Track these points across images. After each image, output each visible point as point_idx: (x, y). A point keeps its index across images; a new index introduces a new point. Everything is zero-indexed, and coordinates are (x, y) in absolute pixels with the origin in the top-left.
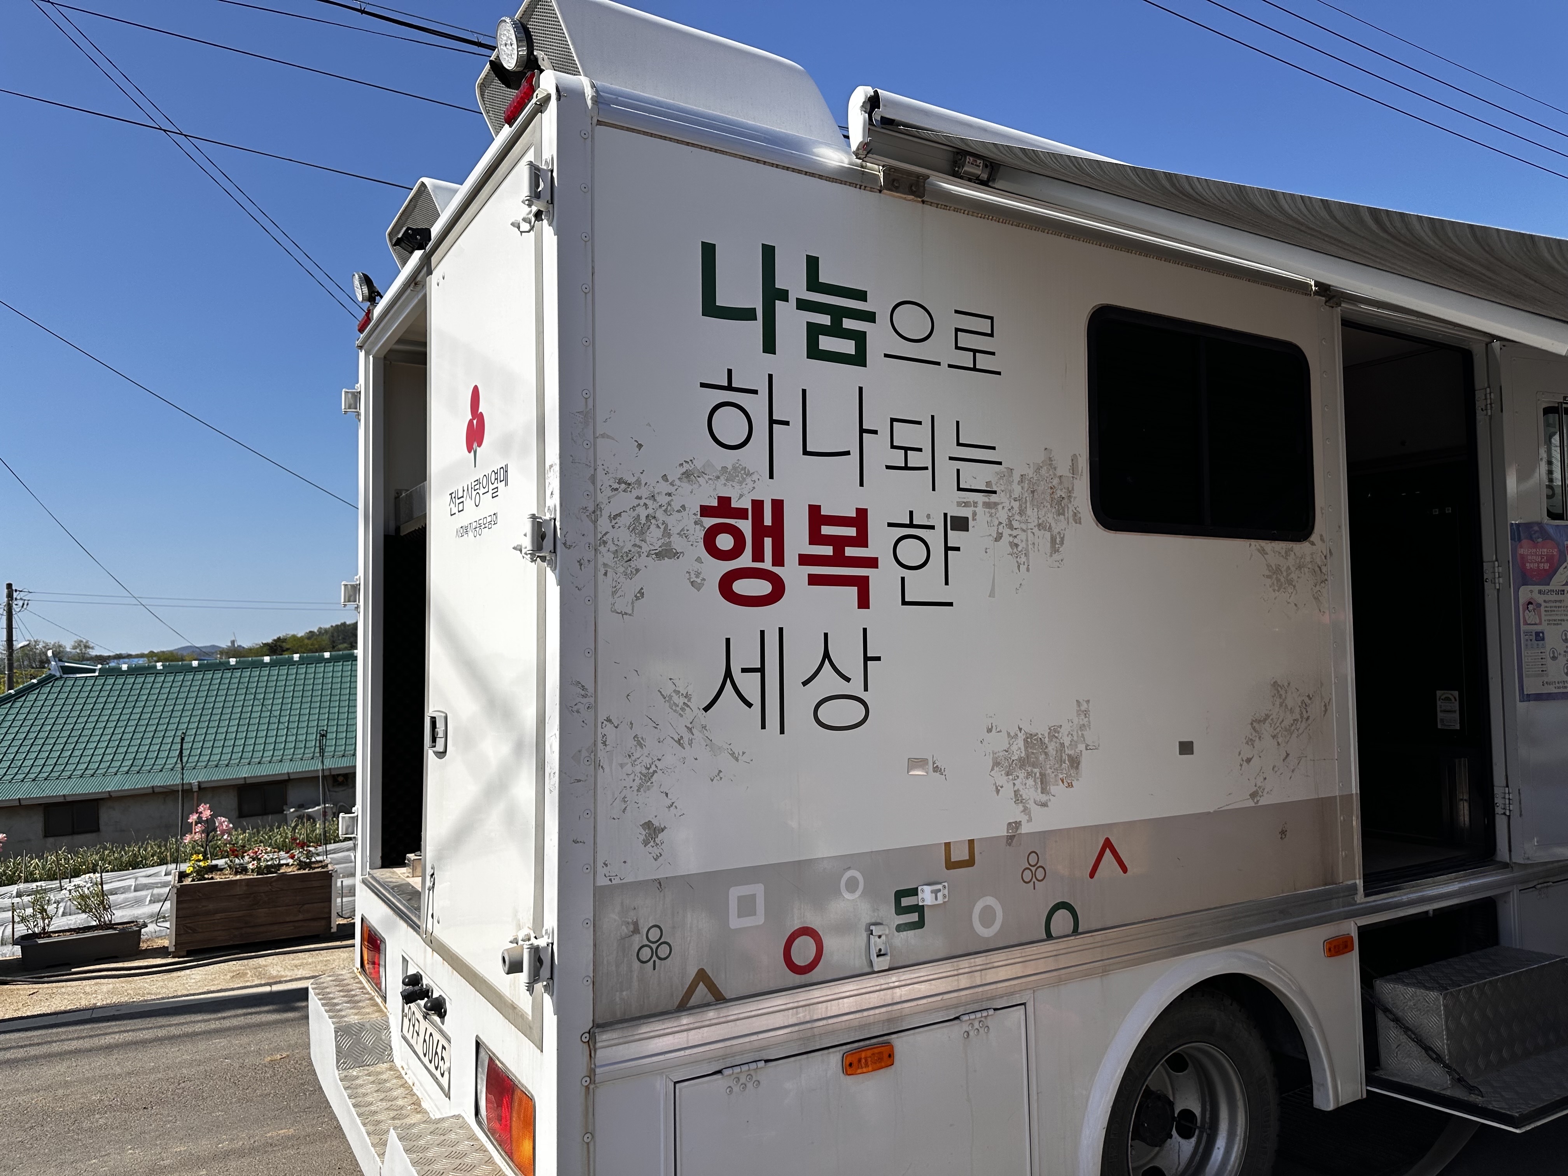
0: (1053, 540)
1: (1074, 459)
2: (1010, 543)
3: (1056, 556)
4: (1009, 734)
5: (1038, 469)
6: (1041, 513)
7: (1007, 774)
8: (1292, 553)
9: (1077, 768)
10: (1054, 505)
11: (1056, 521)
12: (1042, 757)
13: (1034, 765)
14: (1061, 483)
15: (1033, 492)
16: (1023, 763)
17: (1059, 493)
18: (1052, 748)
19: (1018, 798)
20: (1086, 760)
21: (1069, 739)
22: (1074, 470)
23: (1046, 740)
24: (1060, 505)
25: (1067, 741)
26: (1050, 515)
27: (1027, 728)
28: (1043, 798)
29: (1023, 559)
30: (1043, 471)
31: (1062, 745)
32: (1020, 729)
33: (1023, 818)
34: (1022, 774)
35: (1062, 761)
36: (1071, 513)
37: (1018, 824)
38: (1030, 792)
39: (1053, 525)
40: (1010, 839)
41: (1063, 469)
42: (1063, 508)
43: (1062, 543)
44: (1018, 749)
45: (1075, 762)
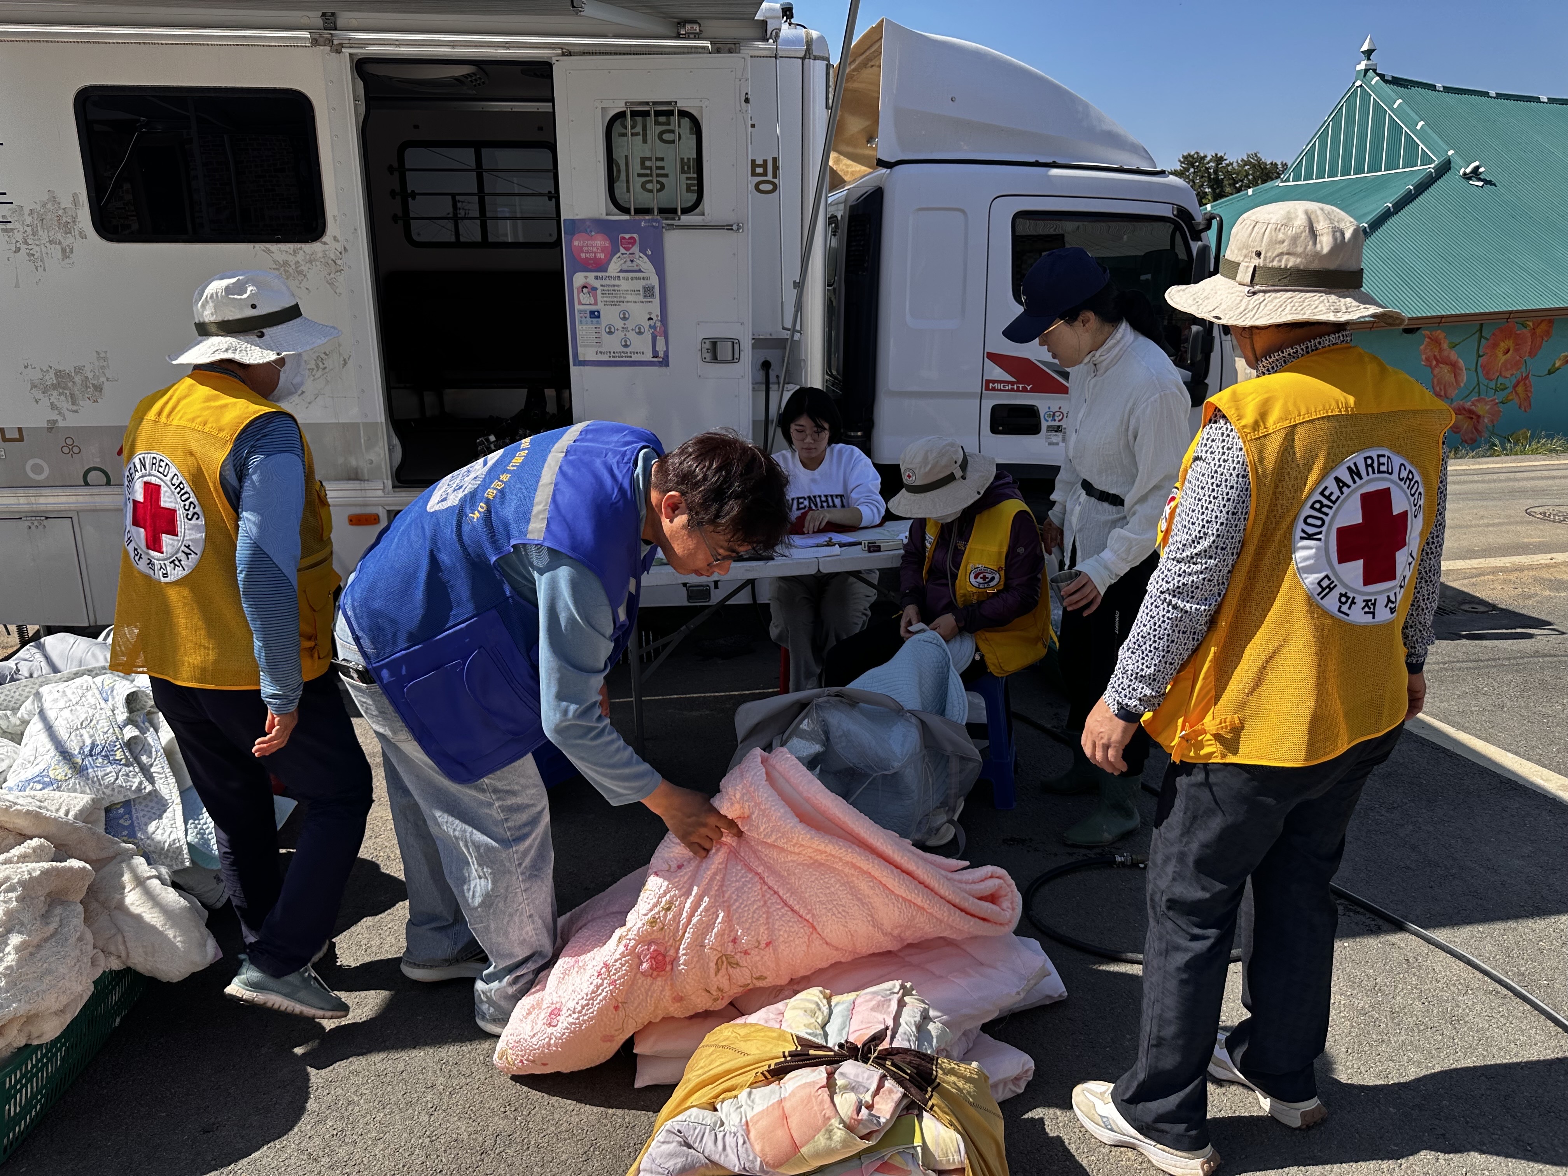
0: (64, 250)
1: (75, 196)
2: (28, 254)
3: (67, 261)
4: (42, 370)
5: (44, 205)
6: (52, 233)
7: (43, 393)
8: (301, 252)
9: (100, 391)
10: (61, 227)
11: (65, 238)
12: (70, 384)
13: (64, 388)
14: (65, 213)
15: (42, 220)
16: (55, 387)
17: (64, 220)
18: (78, 379)
19: (53, 406)
20: (107, 386)
21: (92, 374)
22: (75, 202)
23: (73, 374)
24: (67, 228)
25: (90, 376)
26: (59, 234)
27: (56, 366)
28: (75, 408)
29: (40, 263)
30: (49, 206)
31: (87, 378)
32: (51, 368)
33: (60, 418)
34: (55, 393)
35: (87, 387)
36: (77, 232)
37: (55, 422)
38: (64, 404)
39: (62, 240)
40: (50, 430)
41: (67, 202)
42: (70, 229)
43: (72, 252)
44: (51, 378)
45: (98, 388)
